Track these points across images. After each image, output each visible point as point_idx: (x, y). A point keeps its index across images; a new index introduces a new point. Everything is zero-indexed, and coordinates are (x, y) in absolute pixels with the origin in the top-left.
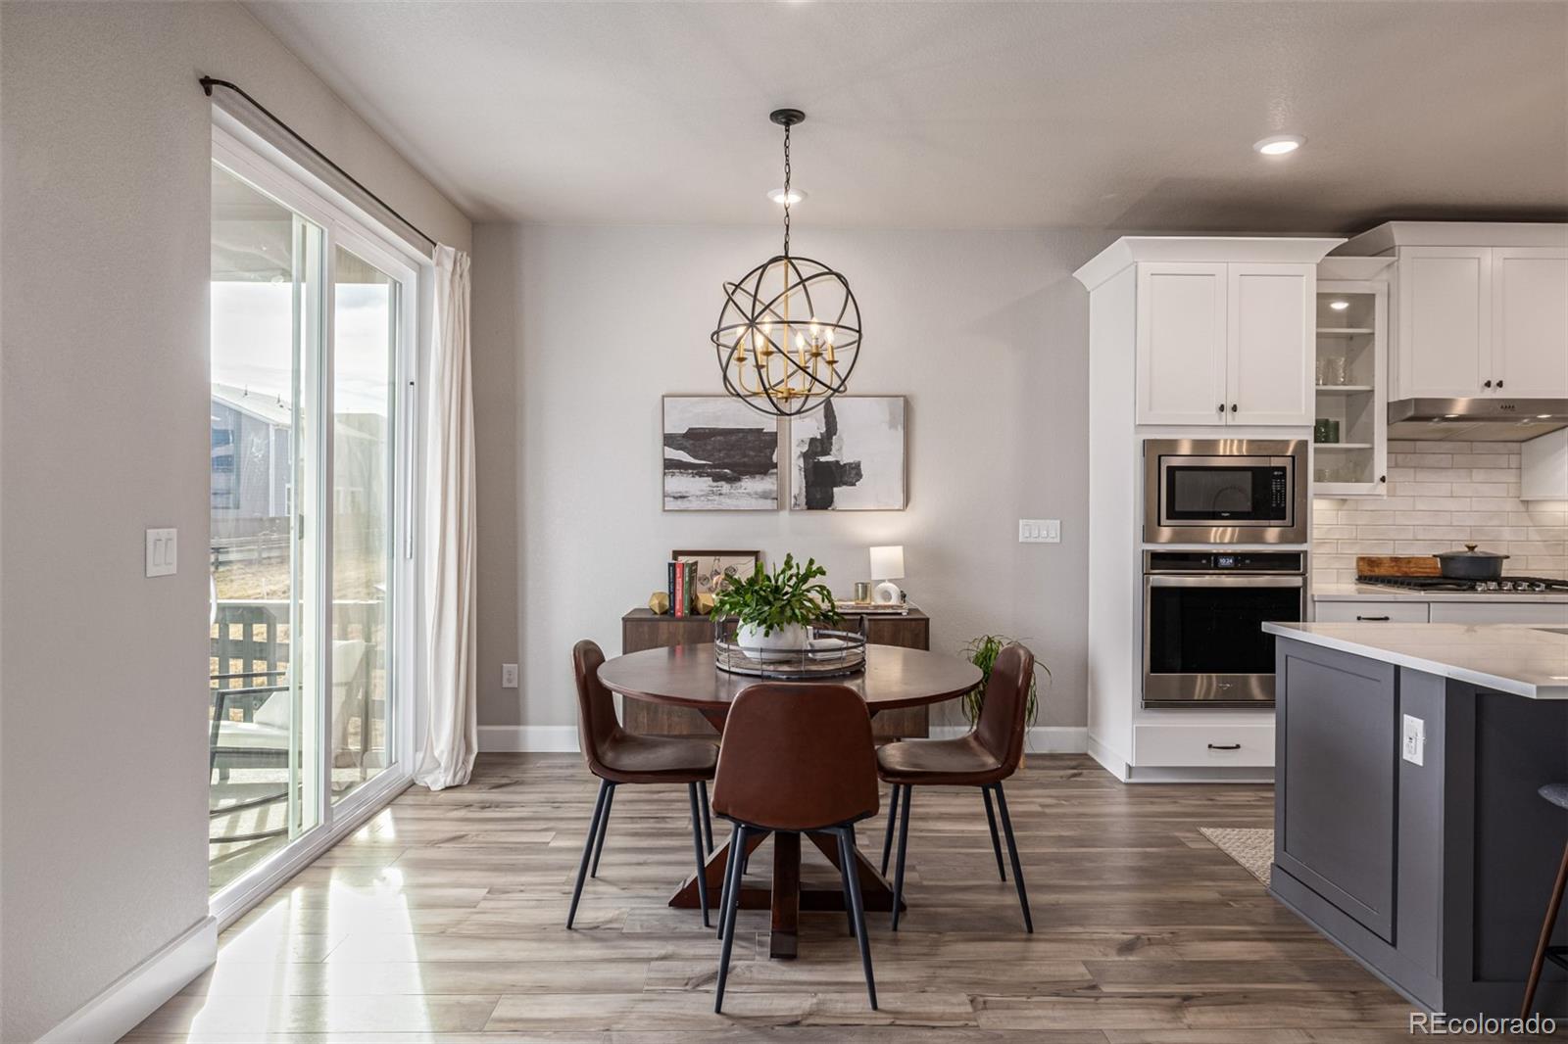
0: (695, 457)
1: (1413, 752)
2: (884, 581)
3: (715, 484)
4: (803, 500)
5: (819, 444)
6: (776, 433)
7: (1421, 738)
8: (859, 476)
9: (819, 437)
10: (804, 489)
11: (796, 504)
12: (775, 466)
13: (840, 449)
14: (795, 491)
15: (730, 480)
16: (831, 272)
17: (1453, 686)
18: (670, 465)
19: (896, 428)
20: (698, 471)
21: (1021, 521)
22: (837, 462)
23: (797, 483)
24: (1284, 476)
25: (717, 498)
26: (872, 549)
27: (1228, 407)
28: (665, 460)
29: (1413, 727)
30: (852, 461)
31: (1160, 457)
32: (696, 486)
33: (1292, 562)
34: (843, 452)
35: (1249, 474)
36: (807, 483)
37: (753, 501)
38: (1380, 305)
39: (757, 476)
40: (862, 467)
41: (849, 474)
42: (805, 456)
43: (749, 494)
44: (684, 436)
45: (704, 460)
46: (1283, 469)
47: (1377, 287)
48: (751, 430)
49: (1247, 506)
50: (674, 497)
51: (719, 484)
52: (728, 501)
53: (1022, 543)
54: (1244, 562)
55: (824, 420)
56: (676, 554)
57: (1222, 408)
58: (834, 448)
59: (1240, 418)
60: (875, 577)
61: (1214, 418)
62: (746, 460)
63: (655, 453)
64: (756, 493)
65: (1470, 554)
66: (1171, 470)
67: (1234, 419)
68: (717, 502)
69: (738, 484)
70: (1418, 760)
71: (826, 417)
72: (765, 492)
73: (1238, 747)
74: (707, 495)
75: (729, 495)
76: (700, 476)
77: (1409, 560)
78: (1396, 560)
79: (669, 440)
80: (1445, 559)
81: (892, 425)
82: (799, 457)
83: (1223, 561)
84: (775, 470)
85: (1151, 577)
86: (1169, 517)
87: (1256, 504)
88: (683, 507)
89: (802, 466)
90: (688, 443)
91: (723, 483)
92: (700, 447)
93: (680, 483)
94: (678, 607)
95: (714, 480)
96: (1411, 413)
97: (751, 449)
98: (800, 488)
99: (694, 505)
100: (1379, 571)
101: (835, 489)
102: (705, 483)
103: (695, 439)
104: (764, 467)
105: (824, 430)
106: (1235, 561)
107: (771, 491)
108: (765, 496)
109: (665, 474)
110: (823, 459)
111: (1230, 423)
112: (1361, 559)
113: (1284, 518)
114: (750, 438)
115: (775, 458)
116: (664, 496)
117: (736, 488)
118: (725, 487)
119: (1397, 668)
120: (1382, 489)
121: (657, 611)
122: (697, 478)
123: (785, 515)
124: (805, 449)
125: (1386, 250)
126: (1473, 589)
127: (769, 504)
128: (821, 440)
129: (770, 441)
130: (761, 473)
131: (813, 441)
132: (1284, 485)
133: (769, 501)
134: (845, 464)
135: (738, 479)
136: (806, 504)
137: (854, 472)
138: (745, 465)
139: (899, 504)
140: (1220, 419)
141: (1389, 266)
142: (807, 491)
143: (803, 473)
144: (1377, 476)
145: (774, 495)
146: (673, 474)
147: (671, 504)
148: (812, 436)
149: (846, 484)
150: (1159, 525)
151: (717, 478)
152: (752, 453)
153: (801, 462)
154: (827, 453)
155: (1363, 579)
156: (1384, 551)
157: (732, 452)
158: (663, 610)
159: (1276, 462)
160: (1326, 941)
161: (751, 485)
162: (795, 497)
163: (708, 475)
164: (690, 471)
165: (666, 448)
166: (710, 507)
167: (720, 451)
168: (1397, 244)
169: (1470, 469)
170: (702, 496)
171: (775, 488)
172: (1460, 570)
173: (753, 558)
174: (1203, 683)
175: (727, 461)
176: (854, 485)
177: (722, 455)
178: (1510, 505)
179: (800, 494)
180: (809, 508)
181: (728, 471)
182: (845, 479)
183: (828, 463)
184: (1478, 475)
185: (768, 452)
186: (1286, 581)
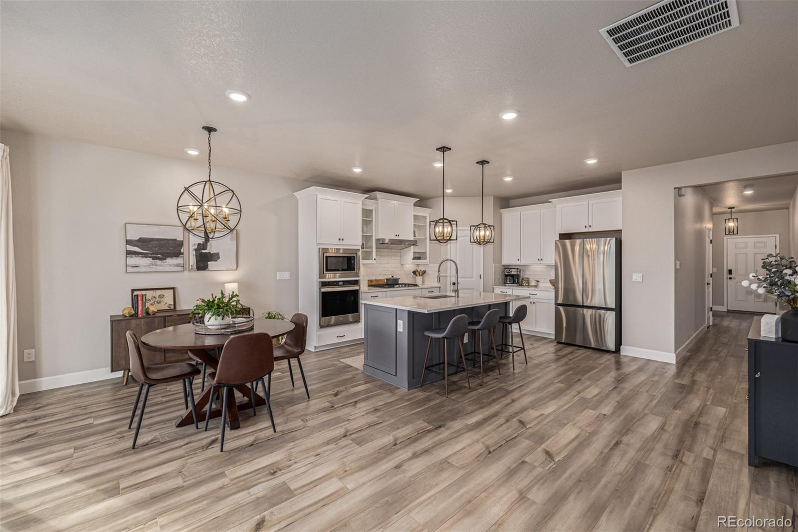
1: (400, 329)
3: (154, 261)
4: (195, 267)
5: (201, 246)
6: (183, 241)
7: (402, 326)
8: (219, 258)
11: (192, 269)
12: (183, 254)
13: (211, 248)
14: (191, 263)
15: (161, 259)
16: (230, 190)
17: (409, 312)
18: (129, 253)
19: (233, 240)
20: (145, 256)
21: (277, 273)
22: (210, 253)
23: (193, 261)
24: (354, 259)
25: (155, 267)
26: (225, 284)
27: (341, 239)
28: (127, 251)
29: (400, 322)
30: (215, 252)
31: (324, 253)
32: (143, 262)
33: (356, 282)
34: (212, 248)
35: (346, 258)
36: (197, 260)
38: (374, 212)
39: (174, 258)
40: (220, 254)
41: (214, 257)
42: (196, 250)
43: (170, 265)
44: (138, 241)
45: (148, 251)
46: (354, 257)
47: (373, 208)
48: (171, 240)
49: (346, 268)
50: (132, 267)
51: (156, 261)
52: (161, 268)
53: (279, 280)
54: (346, 283)
55: (203, 237)
56: (133, 291)
57: (340, 239)
58: (208, 247)
59: (344, 242)
61: (337, 242)
62: (168, 251)
63: (122, 248)
64: (173, 265)
65: (392, 278)
66: (327, 257)
68: (154, 268)
69: (165, 261)
70: (402, 331)
71: (205, 236)
72: (177, 264)
73: (344, 336)
75: (161, 266)
76: (146, 258)
77: (379, 280)
78: (376, 280)
79: (129, 242)
80: (387, 280)
82: (193, 250)
84: (182, 255)
85: (322, 289)
86: (326, 271)
87: (348, 266)
88: (137, 271)
89: (195, 253)
90: (140, 244)
91: (157, 260)
92: (145, 245)
93: (135, 260)
94: (139, 313)
95: (153, 259)
96: (381, 242)
97: (171, 247)
98: (194, 262)
99: (143, 270)
100: (373, 283)
101: (209, 263)
102: (149, 261)
103: (143, 242)
104: (178, 254)
106: (343, 283)
107: (180, 264)
108: (178, 265)
109: (127, 257)
110: (203, 251)
111: (342, 243)
112: (369, 280)
114: (170, 242)
115: (182, 251)
116: (127, 266)
117: (164, 263)
118: (158, 262)
119: (396, 309)
120: (375, 262)
121: (127, 315)
122: (144, 258)
123: (186, 273)
124: (196, 247)
125: (375, 199)
126: (394, 287)
127: (180, 269)
128: (203, 244)
129: (181, 244)
130: (175, 257)
131: (199, 244)
132: (355, 261)
133: (180, 267)
134: (213, 254)
135: (165, 259)
136: (197, 268)
137: (217, 256)
138: (168, 253)
139: (235, 268)
140: (339, 242)
141: (376, 203)
142: (197, 263)
143: (195, 257)
144: (374, 259)
145: (182, 265)
146: (131, 257)
147: (130, 269)
149: (213, 261)
150: (324, 273)
151: (154, 258)
152: (171, 249)
153: (194, 252)
154: (205, 249)
155: (369, 286)
156: (373, 278)
157: (162, 248)
158: (130, 315)
159: (352, 255)
160: (379, 380)
161: (171, 261)
162: (192, 266)
163: (150, 257)
164: (140, 256)
165: (127, 246)
166: (151, 270)
167: (156, 247)
168: (377, 197)
169: (391, 256)
170: (146, 266)
171: (182, 262)
172: (390, 282)
173: (172, 290)
174: (333, 319)
175: (159, 251)
176: (217, 261)
177: (157, 249)
178: (399, 265)
179: (193, 265)
180: (198, 270)
181: (160, 256)
182: (213, 259)
183: (206, 253)
184: (393, 258)
185: (179, 248)
186: (356, 288)
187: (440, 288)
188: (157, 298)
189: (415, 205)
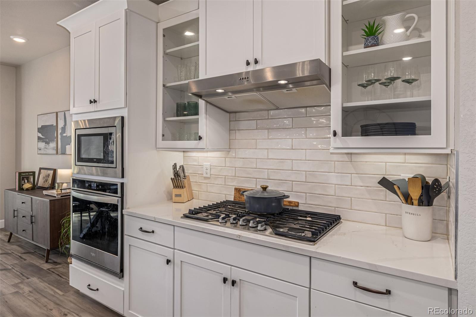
0: (42, 136)
2: (64, 183)
4: (60, 150)
5: (63, 129)
9: (63, 127)
13: (67, 131)
14: (59, 147)
22: (67, 136)
23: (59, 144)
24: (113, 139)
31: (76, 130)
32: (42, 145)
35: (102, 137)
36: (62, 144)
37: (52, 151)
39: (52, 142)
42: (61, 134)
43: (51, 148)
46: (113, 134)
48: (51, 125)
50: (39, 149)
56: (40, 169)
63: (36, 134)
67: (97, 107)
71: (64, 119)
73: (98, 290)
74: (44, 149)
75: (48, 149)
76: (43, 142)
79: (38, 130)
83: (93, 186)
86: (78, 161)
87: (104, 155)
92: (43, 132)
101: (66, 147)
102: (44, 145)
103: (42, 129)
104: (53, 139)
105: (64, 123)
106: (97, 186)
107: (55, 147)
110: (64, 135)
113: (113, 163)
114: (51, 128)
115: (55, 135)
118: (47, 146)
123: (58, 156)
124: (61, 131)
132: (113, 144)
133: (55, 151)
135: (49, 143)
140: (92, 108)
146: (39, 141)
147: (40, 152)
148: (62, 126)
151: (46, 143)
159: (110, 130)
161: (51, 145)
164: (42, 140)
166: (45, 152)
175: (47, 137)
176: (70, 144)
177: (47, 134)
180: (62, 154)
181: (47, 140)
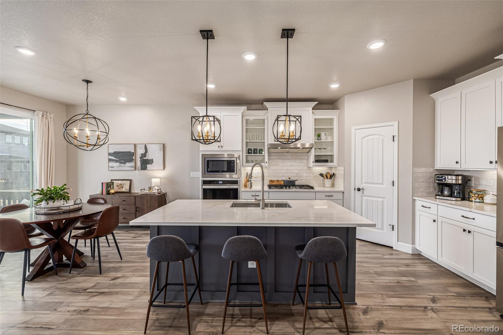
0: (116, 158)
2: (155, 186)
5: (143, 155)
6: (134, 152)
10: (140, 165)
11: (139, 169)
12: (134, 160)
13: (148, 156)
14: (138, 166)
15: (124, 163)
19: (161, 151)
20: (116, 161)
21: (191, 172)
22: (148, 159)
23: (139, 164)
24: (234, 162)
25: (121, 167)
26: (152, 179)
27: (221, 146)
28: (109, 159)
30: (151, 159)
31: (205, 158)
32: (116, 165)
33: (236, 182)
34: (149, 157)
35: (226, 162)
36: (141, 164)
37: (129, 168)
38: (266, 121)
39: (130, 162)
40: (154, 160)
41: (150, 162)
42: (140, 158)
43: (128, 166)
44: (113, 153)
45: (118, 159)
46: (234, 161)
47: (265, 117)
48: (128, 152)
49: (225, 170)
50: (111, 167)
52: (123, 168)
53: (191, 177)
54: (225, 182)
55: (144, 149)
57: (219, 147)
58: (147, 156)
59: (224, 149)
60: (153, 185)
61: (217, 149)
63: (106, 157)
65: (289, 180)
66: (208, 161)
67: (222, 149)
71: (145, 148)
74: (118, 167)
75: (124, 167)
78: (278, 181)
79: (110, 154)
80: (284, 181)
81: (160, 150)
83: (220, 182)
85: (203, 186)
86: (208, 172)
87: (227, 169)
88: (113, 169)
89: (140, 160)
90: (114, 155)
92: (117, 156)
93: (112, 164)
94: (104, 193)
95: (120, 163)
96: (269, 147)
97: (128, 156)
99: (115, 169)
100: (274, 183)
101: (147, 165)
102: (118, 164)
103: (116, 154)
104: (131, 160)
105: (145, 152)
106: (223, 182)
107: (133, 166)
108: (131, 167)
109: (109, 162)
110: (144, 158)
111: (221, 150)
112: (270, 181)
113: (234, 172)
114: (128, 154)
115: (134, 158)
116: (109, 167)
117: (125, 165)
118: (122, 165)
120: (266, 164)
122: (116, 163)
123: (137, 171)
124: (140, 156)
128: (144, 154)
129: (133, 154)
131: (142, 154)
132: (234, 165)
133: (132, 168)
135: (126, 163)
136: (141, 168)
137: (152, 161)
138: (127, 160)
139: (162, 168)
140: (219, 149)
141: (267, 112)
143: (140, 162)
144: (265, 162)
146: (111, 162)
147: (110, 169)
149: (150, 164)
150: (205, 174)
151: (121, 163)
152: (128, 157)
154: (145, 157)
157: (124, 157)
159: (232, 159)
161: (128, 164)
164: (114, 161)
165: (109, 156)
166: (119, 169)
168: (268, 107)
171: (134, 165)
172: (286, 184)
173: (129, 181)
175: (123, 159)
176: (152, 164)
177: (122, 157)
178: (305, 168)
179: (139, 166)
180: (141, 170)
181: (123, 161)
182: (150, 163)
183: (146, 159)
184: (298, 161)
185: (132, 157)
186: (235, 187)
187: (343, 192)
188: (122, 185)
189: (313, 109)
